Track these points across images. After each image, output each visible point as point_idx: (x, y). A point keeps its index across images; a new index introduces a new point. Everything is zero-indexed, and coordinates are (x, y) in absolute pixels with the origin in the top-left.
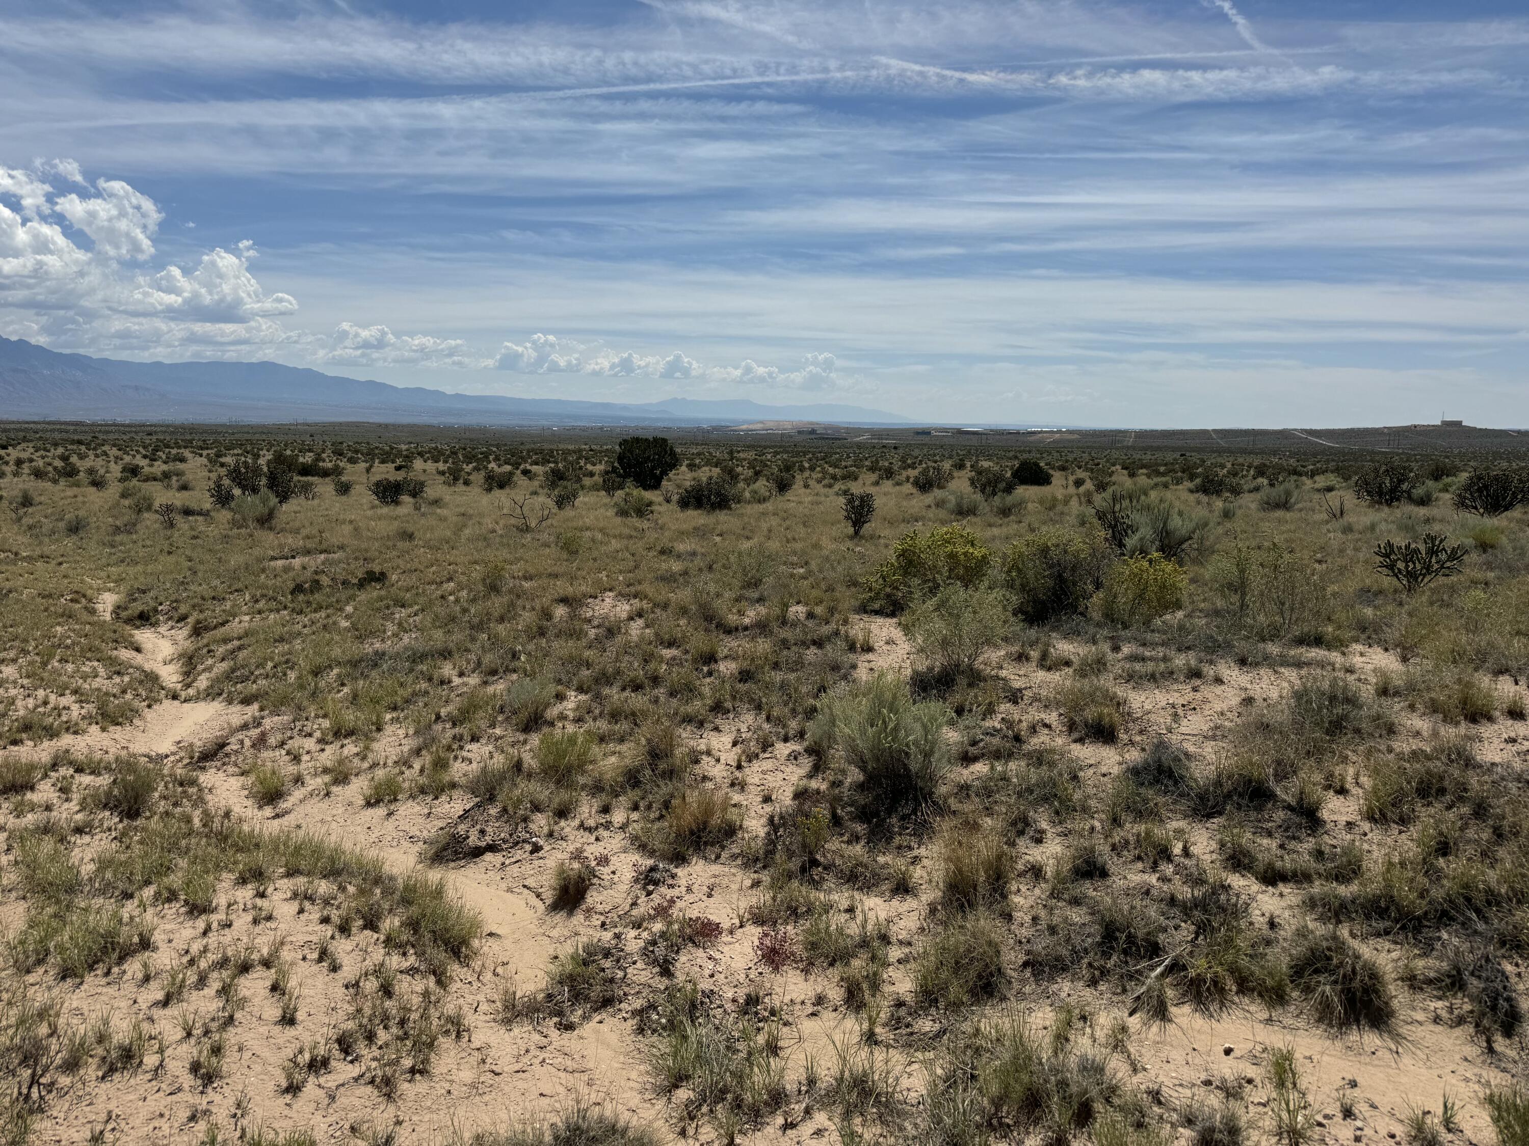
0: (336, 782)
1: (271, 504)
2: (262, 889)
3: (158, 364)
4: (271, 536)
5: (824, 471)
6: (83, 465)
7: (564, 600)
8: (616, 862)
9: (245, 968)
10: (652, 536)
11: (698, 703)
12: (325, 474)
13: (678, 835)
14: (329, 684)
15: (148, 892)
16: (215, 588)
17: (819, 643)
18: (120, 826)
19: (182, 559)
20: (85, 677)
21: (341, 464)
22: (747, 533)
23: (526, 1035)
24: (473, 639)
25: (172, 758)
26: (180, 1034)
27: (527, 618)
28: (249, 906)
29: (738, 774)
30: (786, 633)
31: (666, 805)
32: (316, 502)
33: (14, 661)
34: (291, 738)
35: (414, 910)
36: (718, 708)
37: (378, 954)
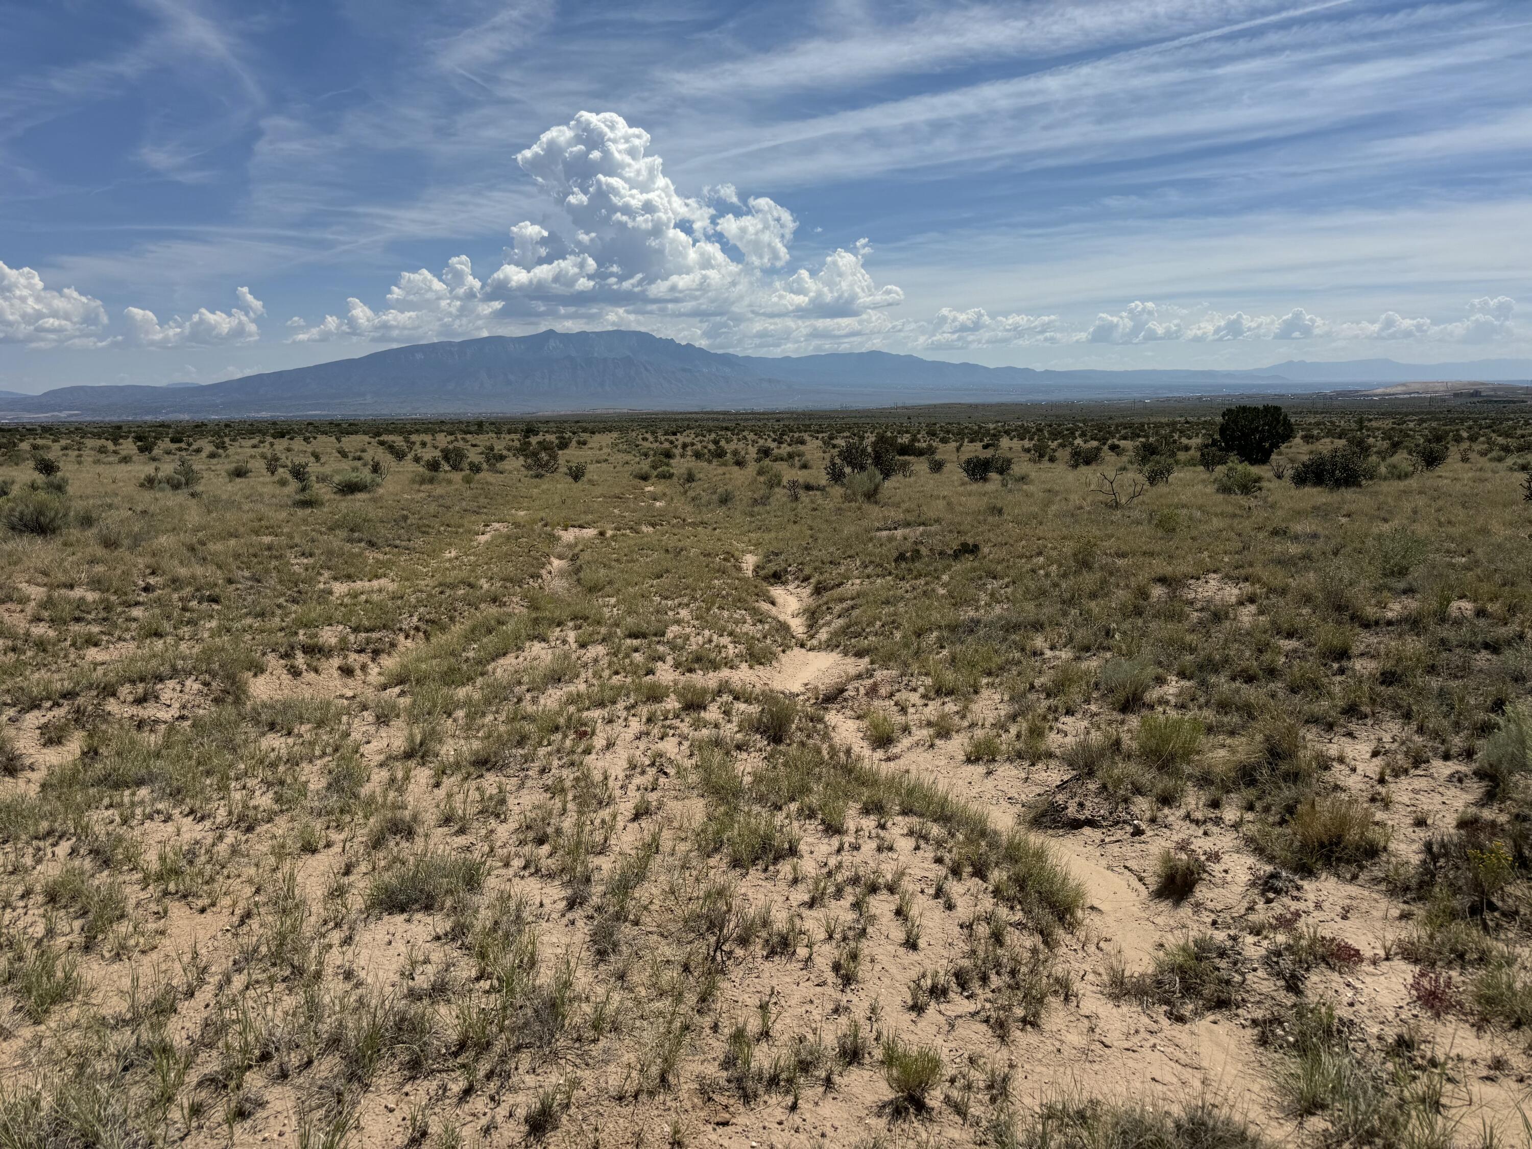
0: (939, 735)
1: (877, 480)
2: (883, 821)
3: (787, 359)
4: (877, 508)
5: (1489, 441)
6: (729, 448)
7: (1162, 580)
8: (1228, 861)
9: (873, 889)
10: (1260, 515)
11: (1325, 703)
12: (920, 453)
13: (1304, 845)
14: (928, 645)
15: (794, 807)
16: (832, 554)
17: (1494, 648)
18: (768, 748)
19: (805, 528)
20: (736, 622)
21: (934, 444)
22: (1383, 514)
23: (1135, 1015)
24: (1065, 614)
25: (801, 697)
26: (823, 935)
27: (1121, 595)
28: (873, 834)
29: (1379, 788)
30: (1445, 632)
31: (1290, 809)
32: (912, 479)
33: (687, 605)
34: (899, 691)
35: (1020, 868)
36: (1351, 711)
37: (987, 903)
